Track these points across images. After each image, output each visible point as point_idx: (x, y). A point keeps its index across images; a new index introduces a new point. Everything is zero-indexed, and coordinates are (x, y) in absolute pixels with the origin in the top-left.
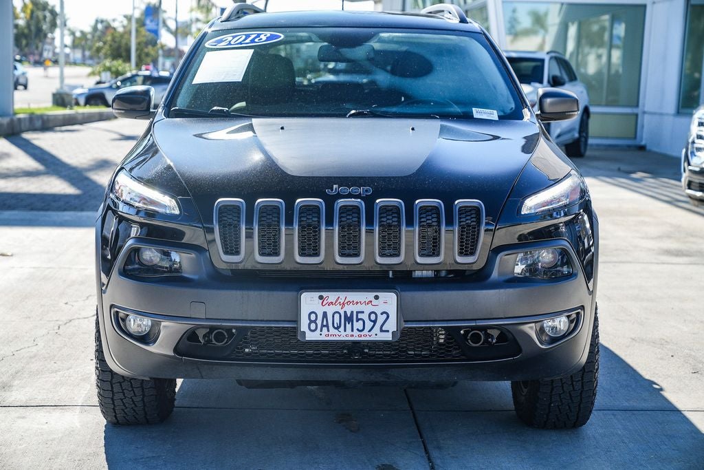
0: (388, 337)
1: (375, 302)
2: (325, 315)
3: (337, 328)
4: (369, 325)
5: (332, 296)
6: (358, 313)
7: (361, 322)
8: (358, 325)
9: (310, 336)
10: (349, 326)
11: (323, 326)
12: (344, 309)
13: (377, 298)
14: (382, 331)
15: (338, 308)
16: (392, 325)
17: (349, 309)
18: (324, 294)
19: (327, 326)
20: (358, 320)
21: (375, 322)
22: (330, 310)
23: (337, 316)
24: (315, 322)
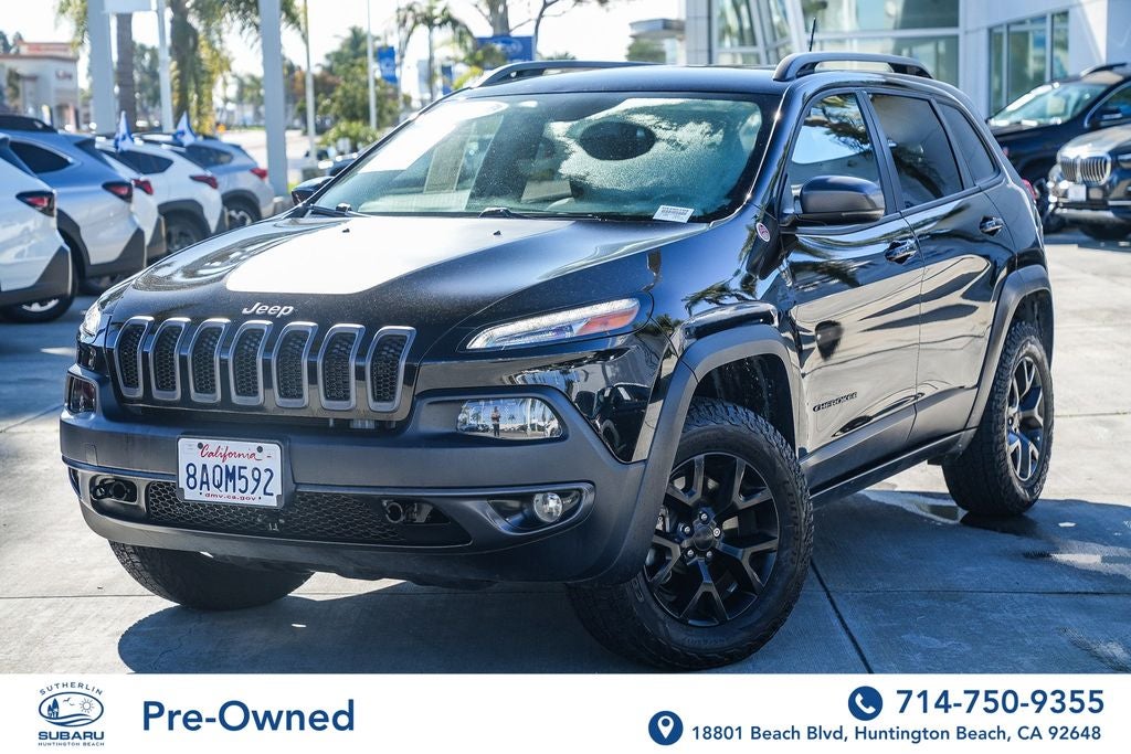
0: (272, 502)
1: (258, 455)
2: (204, 467)
3: (218, 487)
4: (252, 484)
5: (212, 444)
6: (240, 468)
7: (243, 480)
8: (241, 484)
9: (190, 495)
10: (230, 484)
11: (202, 483)
12: (226, 463)
13: (260, 449)
14: (265, 493)
15: (218, 460)
16: (276, 487)
17: (231, 462)
18: (204, 442)
19: (207, 483)
20: (241, 477)
21: (258, 481)
22: (211, 462)
23: (218, 469)
24: (193, 476)
